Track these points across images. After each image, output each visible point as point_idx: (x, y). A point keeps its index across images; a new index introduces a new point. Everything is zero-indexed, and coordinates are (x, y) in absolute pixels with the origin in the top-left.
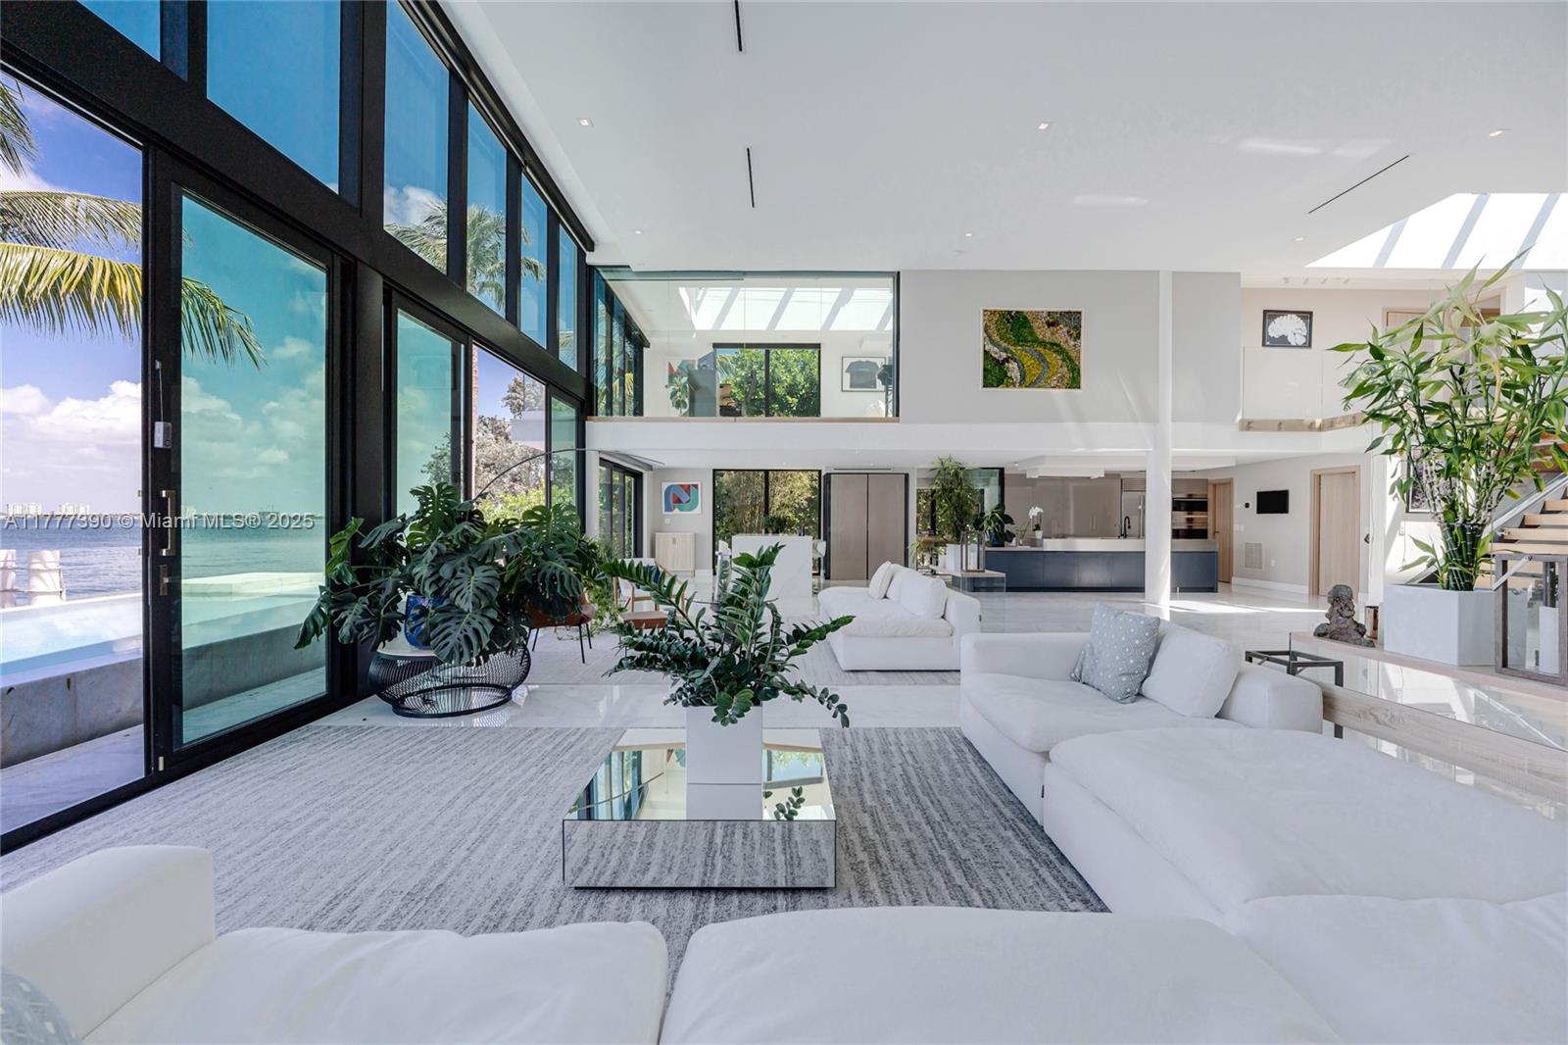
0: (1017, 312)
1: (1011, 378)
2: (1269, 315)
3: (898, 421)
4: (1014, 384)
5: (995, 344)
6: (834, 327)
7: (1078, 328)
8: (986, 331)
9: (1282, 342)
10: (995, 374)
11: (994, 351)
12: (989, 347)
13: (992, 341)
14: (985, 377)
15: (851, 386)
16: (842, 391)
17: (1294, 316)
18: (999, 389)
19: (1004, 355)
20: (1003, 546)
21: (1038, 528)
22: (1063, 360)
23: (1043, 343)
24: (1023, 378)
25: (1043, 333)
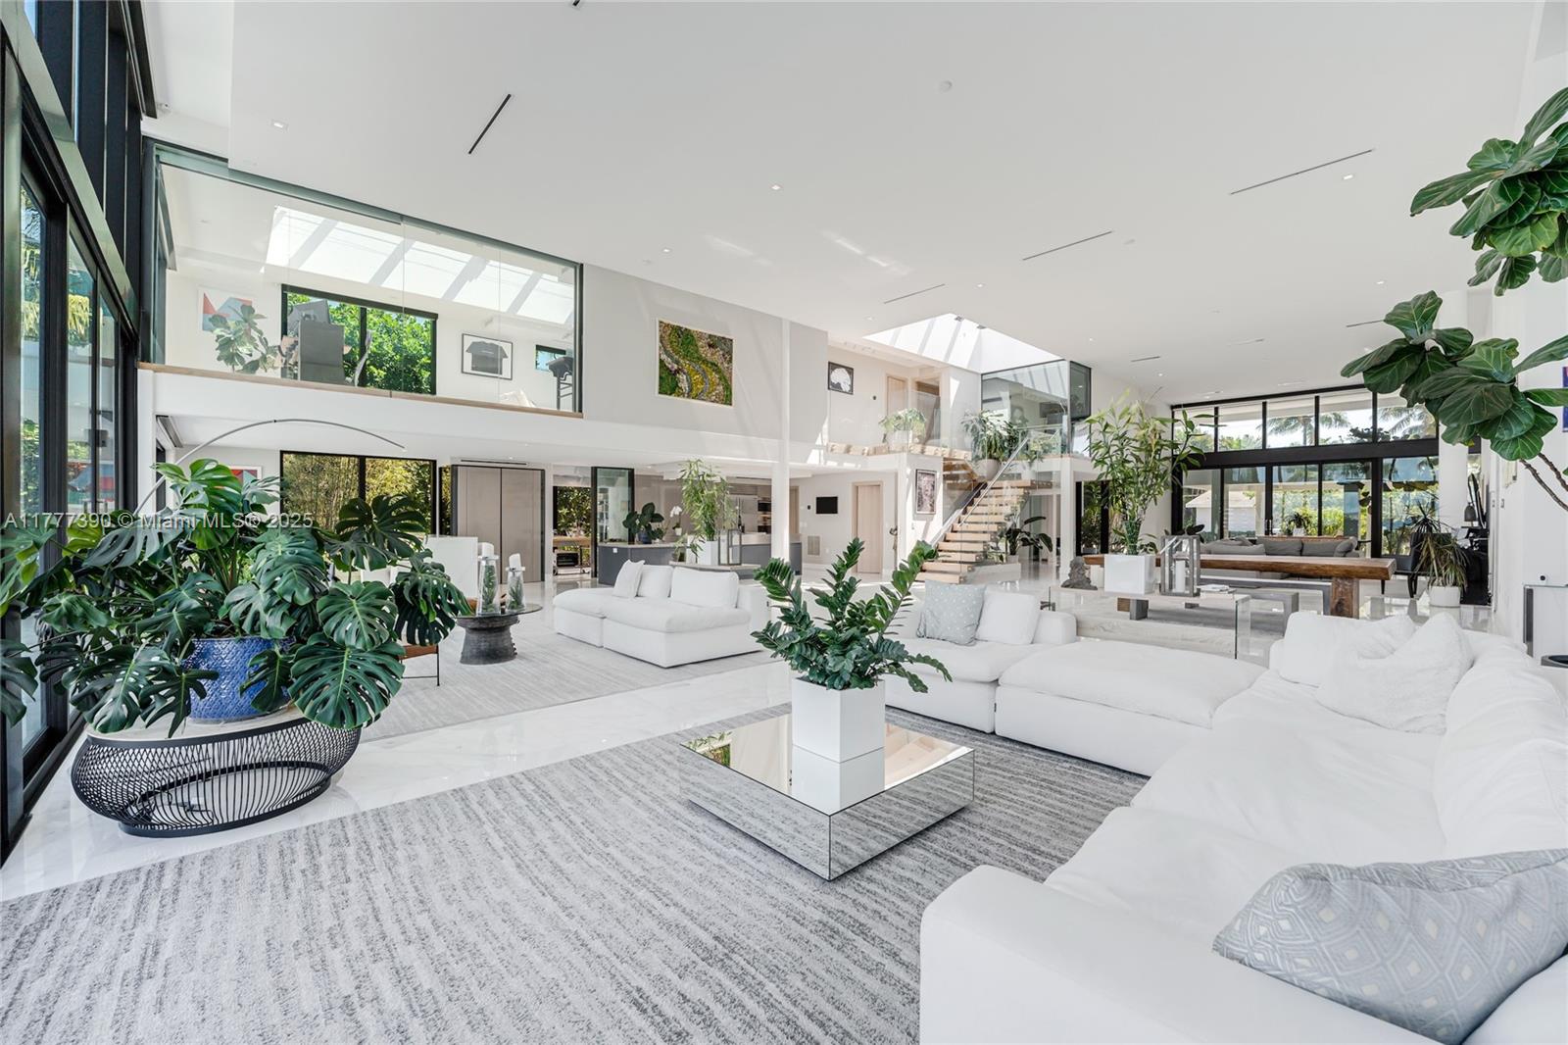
0: (686, 329)
1: (681, 388)
2: (832, 366)
3: (582, 417)
4: (683, 394)
5: (669, 356)
6: (460, 298)
7: (730, 353)
8: (661, 341)
9: (837, 387)
10: (669, 383)
11: (668, 361)
12: (664, 357)
13: (666, 352)
14: (660, 385)
15: (473, 369)
16: (463, 372)
17: (844, 370)
18: (672, 397)
19: (676, 366)
20: (650, 543)
21: (678, 526)
22: (720, 379)
23: (705, 361)
24: (691, 390)
25: (705, 352)
